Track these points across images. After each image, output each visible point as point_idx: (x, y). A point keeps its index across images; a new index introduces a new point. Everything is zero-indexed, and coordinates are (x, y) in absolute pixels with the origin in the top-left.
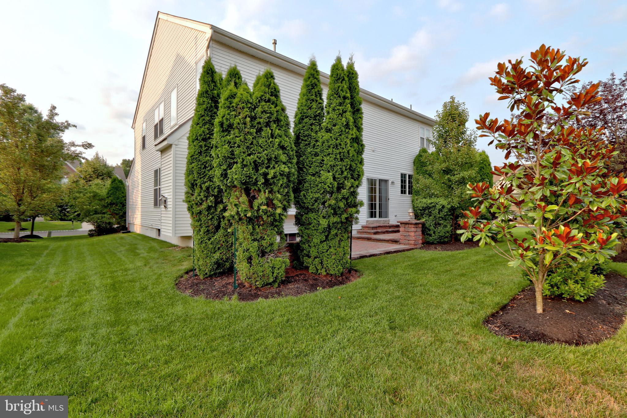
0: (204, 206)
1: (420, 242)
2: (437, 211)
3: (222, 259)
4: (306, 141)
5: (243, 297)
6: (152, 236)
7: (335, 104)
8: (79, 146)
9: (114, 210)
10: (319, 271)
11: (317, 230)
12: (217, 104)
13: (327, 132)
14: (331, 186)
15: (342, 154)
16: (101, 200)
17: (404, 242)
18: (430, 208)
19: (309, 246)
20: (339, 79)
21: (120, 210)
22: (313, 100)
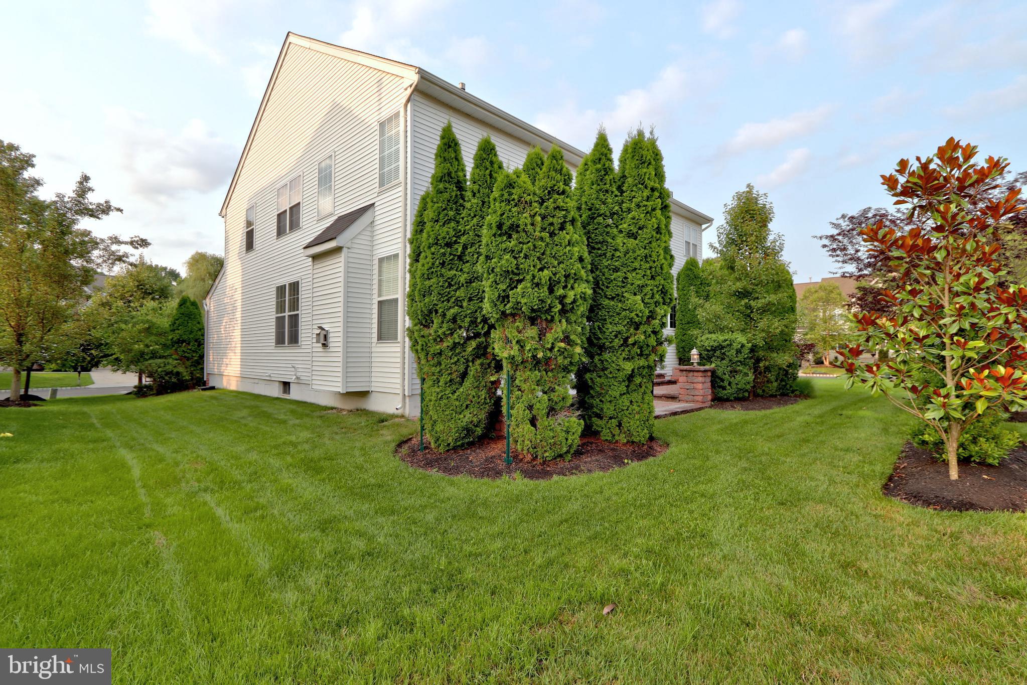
0: (448, 342)
1: (710, 397)
2: (733, 352)
3: (472, 422)
4: (599, 249)
5: (531, 474)
6: (268, 394)
7: (640, 198)
8: (126, 243)
9: (183, 351)
10: (617, 438)
11: (616, 377)
12: (463, 193)
13: (629, 237)
14: (640, 315)
15: (654, 269)
16: (160, 335)
17: (687, 397)
18: (723, 348)
19: (601, 401)
20: (644, 163)
21: (193, 351)
22: (607, 191)
